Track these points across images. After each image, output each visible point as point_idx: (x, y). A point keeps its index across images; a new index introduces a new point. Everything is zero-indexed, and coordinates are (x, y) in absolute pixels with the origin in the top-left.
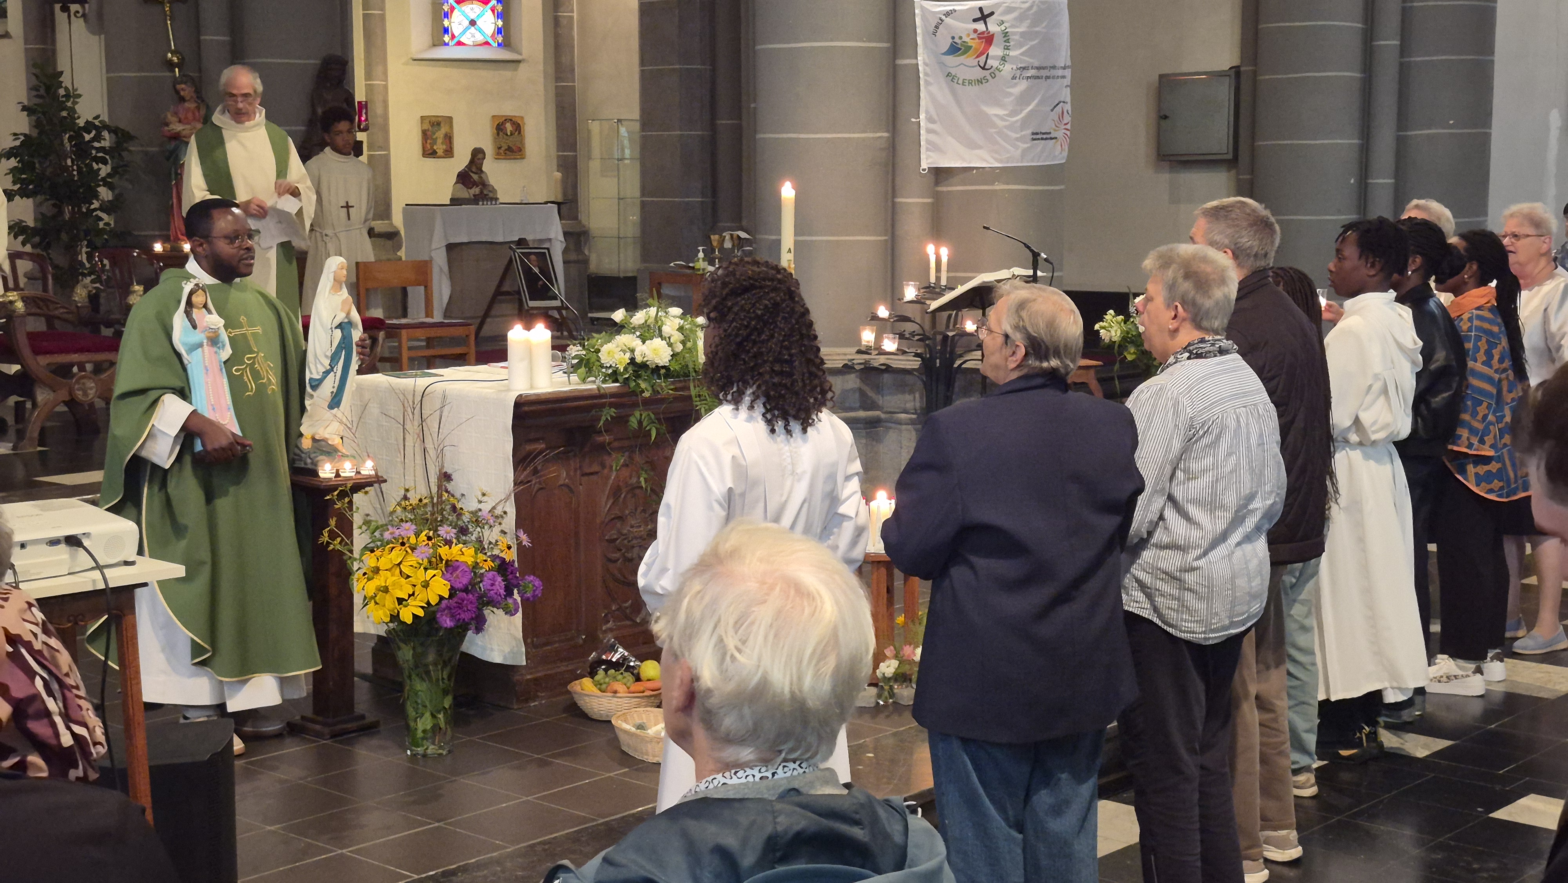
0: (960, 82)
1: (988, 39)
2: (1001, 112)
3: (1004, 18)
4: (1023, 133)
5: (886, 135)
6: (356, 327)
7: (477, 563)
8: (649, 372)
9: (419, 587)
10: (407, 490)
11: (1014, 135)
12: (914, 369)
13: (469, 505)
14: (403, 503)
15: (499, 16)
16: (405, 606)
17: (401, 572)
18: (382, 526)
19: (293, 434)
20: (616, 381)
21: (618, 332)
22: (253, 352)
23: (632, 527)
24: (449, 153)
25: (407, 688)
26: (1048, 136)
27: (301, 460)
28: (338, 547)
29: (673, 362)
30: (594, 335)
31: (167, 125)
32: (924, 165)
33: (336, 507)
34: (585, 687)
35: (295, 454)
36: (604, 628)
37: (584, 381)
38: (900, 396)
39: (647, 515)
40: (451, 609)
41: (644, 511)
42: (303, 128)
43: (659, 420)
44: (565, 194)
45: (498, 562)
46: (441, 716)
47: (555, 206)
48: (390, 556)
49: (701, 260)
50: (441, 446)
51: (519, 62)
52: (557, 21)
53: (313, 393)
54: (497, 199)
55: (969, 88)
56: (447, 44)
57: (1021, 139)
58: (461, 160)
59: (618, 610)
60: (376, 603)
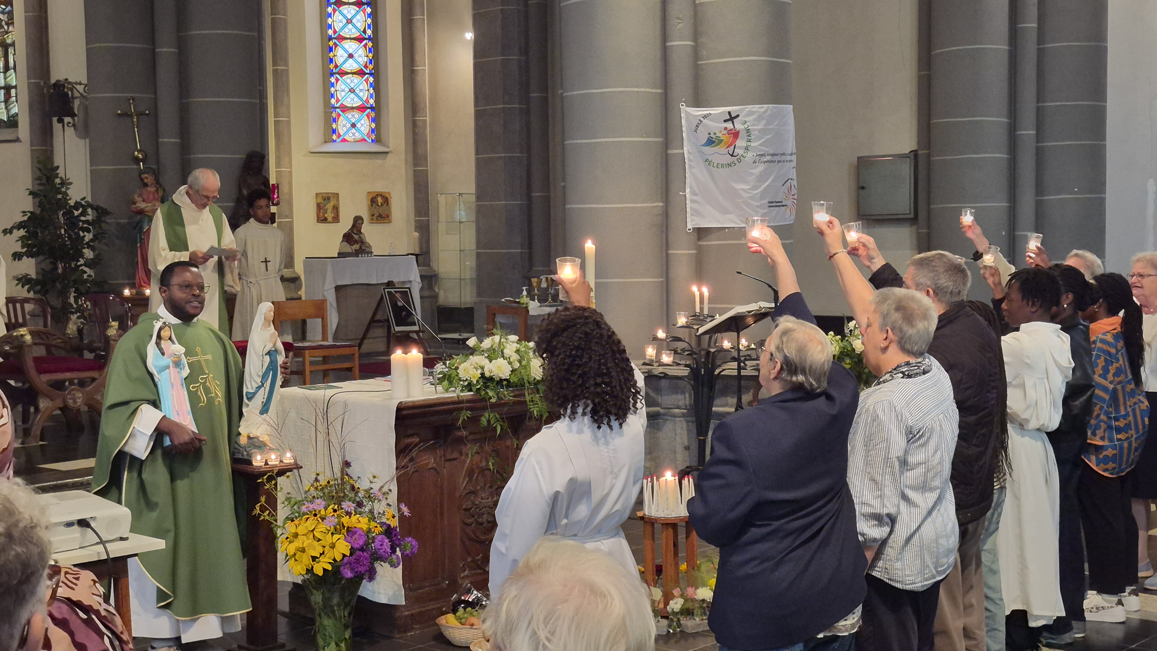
0: (715, 165)
1: (736, 135)
2: (746, 187)
3: (746, 119)
4: (763, 202)
5: (661, 204)
6: (281, 353)
7: (370, 529)
8: (495, 384)
9: (327, 548)
10: (318, 474)
11: (756, 204)
12: (685, 376)
13: (363, 485)
14: (315, 484)
15: (374, 120)
16: (318, 563)
17: (314, 536)
18: (300, 501)
19: (234, 433)
20: (470, 390)
21: (472, 354)
22: (206, 374)
23: (482, 499)
24: (336, 219)
25: (318, 624)
26: (780, 204)
27: (239, 453)
28: (267, 518)
29: (512, 376)
30: (454, 356)
31: (135, 203)
32: (690, 226)
33: (266, 487)
34: (449, 621)
35: (235, 448)
36: (462, 575)
37: (447, 391)
38: (674, 396)
39: (493, 490)
40: (350, 564)
41: (491, 487)
42: (232, 204)
43: (502, 419)
44: (421, 248)
45: (385, 527)
46: (343, 645)
47: (414, 257)
48: (305, 525)
49: (525, 297)
50: (344, 442)
51: (387, 153)
52: (414, 124)
53: (248, 403)
54: (371, 253)
55: (721, 170)
56: (334, 141)
57: (761, 207)
58: (345, 225)
59: (471, 561)
60: (296, 560)
